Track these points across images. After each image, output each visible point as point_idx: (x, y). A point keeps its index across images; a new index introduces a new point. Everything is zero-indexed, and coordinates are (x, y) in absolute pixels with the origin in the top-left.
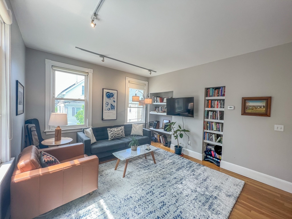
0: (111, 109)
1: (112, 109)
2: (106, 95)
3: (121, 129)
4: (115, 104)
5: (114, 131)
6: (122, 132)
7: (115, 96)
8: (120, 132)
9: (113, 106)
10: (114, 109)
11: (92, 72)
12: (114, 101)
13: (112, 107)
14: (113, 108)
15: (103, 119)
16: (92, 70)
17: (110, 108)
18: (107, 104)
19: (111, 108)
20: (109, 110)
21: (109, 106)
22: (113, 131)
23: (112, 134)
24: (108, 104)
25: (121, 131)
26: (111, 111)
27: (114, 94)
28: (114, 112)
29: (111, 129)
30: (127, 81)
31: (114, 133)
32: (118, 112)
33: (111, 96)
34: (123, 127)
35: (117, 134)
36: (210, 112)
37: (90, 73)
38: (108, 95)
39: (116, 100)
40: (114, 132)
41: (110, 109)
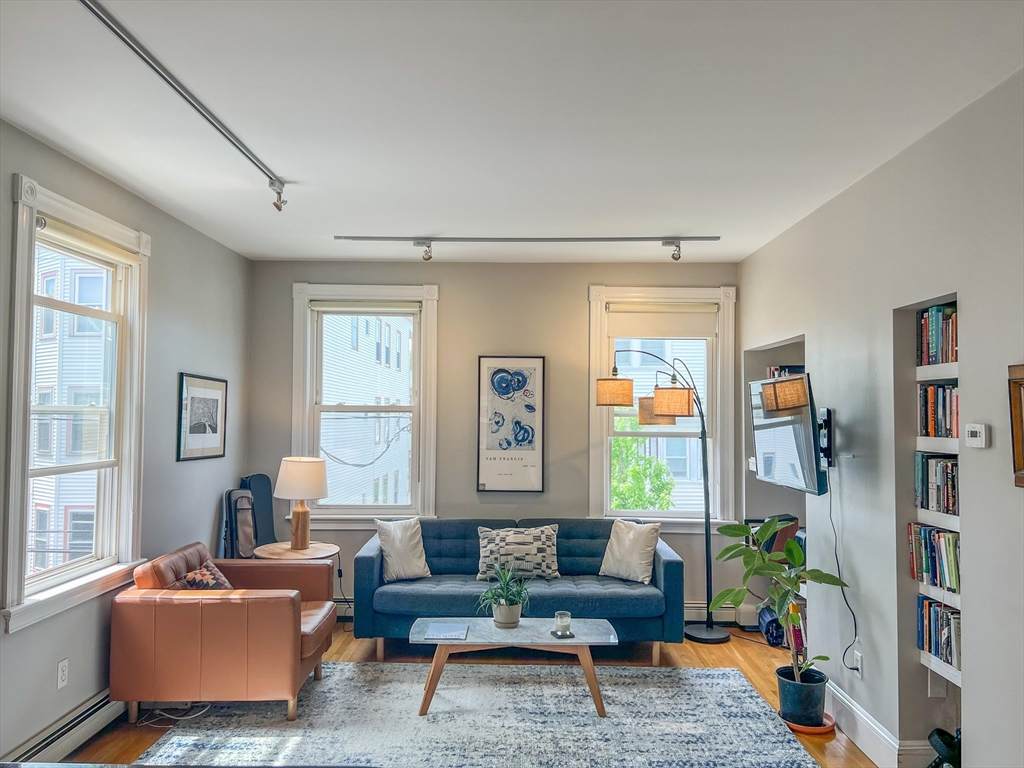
0: (513, 444)
1: (518, 442)
2: (492, 381)
3: (537, 538)
4: (534, 421)
5: (503, 540)
6: (540, 550)
7: (535, 384)
8: (533, 549)
9: (526, 431)
10: (530, 442)
11: (436, 297)
12: (530, 408)
13: (522, 435)
14: (523, 440)
15: (481, 488)
16: (436, 287)
17: (511, 438)
18: (497, 423)
19: (516, 439)
20: (505, 445)
21: (507, 432)
22: (497, 541)
23: (492, 552)
24: (500, 419)
25: (538, 544)
26: (514, 452)
27: (526, 373)
28: (532, 455)
29: (494, 532)
30: (597, 308)
31: (502, 551)
32: (551, 457)
33: (514, 384)
34: (550, 530)
35: (517, 559)
36: (932, 462)
37: (427, 300)
38: (499, 383)
39: (538, 403)
40: (503, 544)
41: (509, 444)
